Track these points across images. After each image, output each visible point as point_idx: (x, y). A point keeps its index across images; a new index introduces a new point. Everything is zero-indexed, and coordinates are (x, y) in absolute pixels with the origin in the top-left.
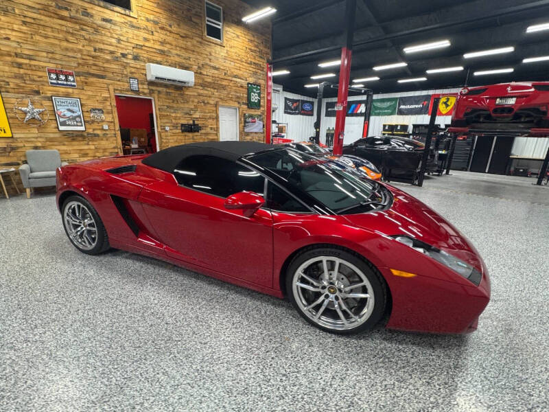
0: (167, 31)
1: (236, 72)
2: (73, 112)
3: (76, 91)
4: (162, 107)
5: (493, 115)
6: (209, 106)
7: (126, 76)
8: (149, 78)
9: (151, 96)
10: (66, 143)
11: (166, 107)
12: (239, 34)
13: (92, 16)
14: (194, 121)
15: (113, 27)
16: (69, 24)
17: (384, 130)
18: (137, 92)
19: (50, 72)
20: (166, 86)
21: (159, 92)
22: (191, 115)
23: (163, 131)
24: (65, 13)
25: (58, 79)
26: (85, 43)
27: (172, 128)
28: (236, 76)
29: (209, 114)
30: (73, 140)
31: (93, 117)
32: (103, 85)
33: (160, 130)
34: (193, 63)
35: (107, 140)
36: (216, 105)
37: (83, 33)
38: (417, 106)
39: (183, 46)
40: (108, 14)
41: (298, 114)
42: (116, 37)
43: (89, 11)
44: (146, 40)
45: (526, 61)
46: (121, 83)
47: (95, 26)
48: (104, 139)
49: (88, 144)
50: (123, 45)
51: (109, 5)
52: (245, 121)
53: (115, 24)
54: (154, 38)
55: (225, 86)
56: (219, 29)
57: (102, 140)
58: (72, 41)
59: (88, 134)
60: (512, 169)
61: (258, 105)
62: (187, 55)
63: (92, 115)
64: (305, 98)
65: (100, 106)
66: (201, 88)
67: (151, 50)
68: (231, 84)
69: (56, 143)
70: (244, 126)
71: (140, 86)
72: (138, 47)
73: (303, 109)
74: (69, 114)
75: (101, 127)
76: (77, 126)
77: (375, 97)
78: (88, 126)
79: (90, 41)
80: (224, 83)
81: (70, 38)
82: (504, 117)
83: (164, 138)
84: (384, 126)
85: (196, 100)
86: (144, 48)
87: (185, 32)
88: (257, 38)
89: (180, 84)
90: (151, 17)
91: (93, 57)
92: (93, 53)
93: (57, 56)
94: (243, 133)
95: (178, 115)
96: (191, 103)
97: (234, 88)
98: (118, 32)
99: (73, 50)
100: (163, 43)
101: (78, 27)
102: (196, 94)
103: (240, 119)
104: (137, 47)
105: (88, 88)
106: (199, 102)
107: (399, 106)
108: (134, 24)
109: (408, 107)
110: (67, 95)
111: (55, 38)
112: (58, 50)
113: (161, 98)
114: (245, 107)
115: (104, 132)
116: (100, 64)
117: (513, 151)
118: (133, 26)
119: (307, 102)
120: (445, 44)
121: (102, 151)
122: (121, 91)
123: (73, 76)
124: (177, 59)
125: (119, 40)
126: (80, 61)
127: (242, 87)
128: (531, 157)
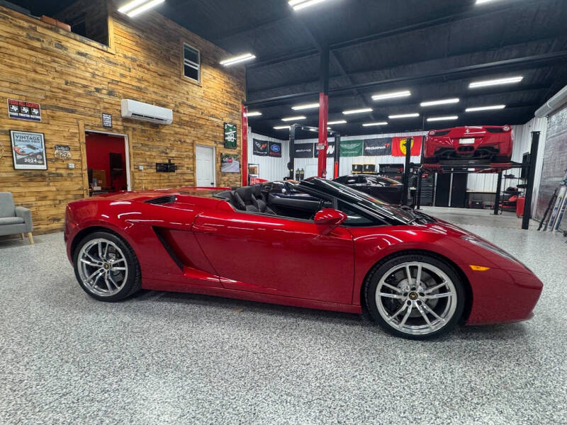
0: (144, 68)
1: (213, 112)
2: (34, 148)
3: (40, 126)
4: (137, 145)
5: (458, 152)
6: (186, 144)
7: (99, 111)
8: (124, 114)
9: (125, 133)
10: (21, 184)
11: (140, 145)
12: (215, 76)
13: (66, 49)
14: (170, 160)
15: (88, 61)
16: (40, 55)
17: (354, 169)
18: (110, 128)
19: (11, 104)
20: (142, 123)
21: (134, 129)
22: (167, 153)
23: (137, 170)
24: (37, 44)
25: (20, 111)
26: (56, 75)
27: (146, 167)
28: (212, 116)
29: (186, 153)
30: (31, 180)
31: (58, 154)
32: (72, 120)
33: (133, 169)
34: (170, 101)
35: (71, 180)
36: (193, 144)
37: (55, 65)
38: (381, 148)
39: (161, 84)
40: (84, 48)
41: (266, 155)
42: (91, 71)
43: (63, 43)
44: (122, 75)
45: (468, 110)
46: (93, 119)
47: (69, 59)
48: (69, 179)
49: (48, 185)
50: (98, 79)
51: (85, 39)
52: (222, 160)
53: (90, 59)
54: (132, 74)
55: (203, 125)
56: (197, 71)
57: (66, 180)
58: (42, 72)
59: (50, 173)
60: (470, 202)
61: (234, 145)
62: (164, 93)
63: (57, 151)
64: (273, 140)
65: (66, 143)
66: (178, 126)
67: (128, 86)
68: (208, 123)
69: (9, 184)
70: (221, 166)
71: (114, 122)
72: (114, 82)
73: (271, 151)
74: (28, 151)
75: (65, 166)
76: (38, 164)
77: (342, 139)
78: (50, 164)
79: (62, 73)
80: (201, 122)
81: (39, 69)
82: (467, 154)
83: (137, 177)
84: (354, 166)
85: (172, 139)
86: (119, 84)
87: (162, 70)
88: (233, 80)
89: (158, 122)
90: (130, 55)
91: (64, 90)
92: (64, 86)
93: (22, 87)
94: (220, 174)
95: (154, 154)
96: (167, 141)
97: (211, 127)
98: (93, 67)
99: (41, 82)
100: (139, 80)
101: (49, 59)
102: (172, 132)
103: (217, 159)
104: (112, 82)
105: (55, 122)
106: (175, 140)
107: (365, 147)
108: (111, 60)
109: (373, 148)
110: (29, 130)
111: (21, 68)
112: (24, 81)
113: (136, 135)
114: (222, 146)
115: (70, 172)
116: (71, 97)
117: (468, 187)
118: (110, 62)
119: (274, 143)
120: (405, 94)
121: (64, 193)
122: (92, 127)
123: (37, 108)
124: (154, 96)
125: (94, 75)
126: (49, 94)
127: (218, 126)
128: (482, 191)
